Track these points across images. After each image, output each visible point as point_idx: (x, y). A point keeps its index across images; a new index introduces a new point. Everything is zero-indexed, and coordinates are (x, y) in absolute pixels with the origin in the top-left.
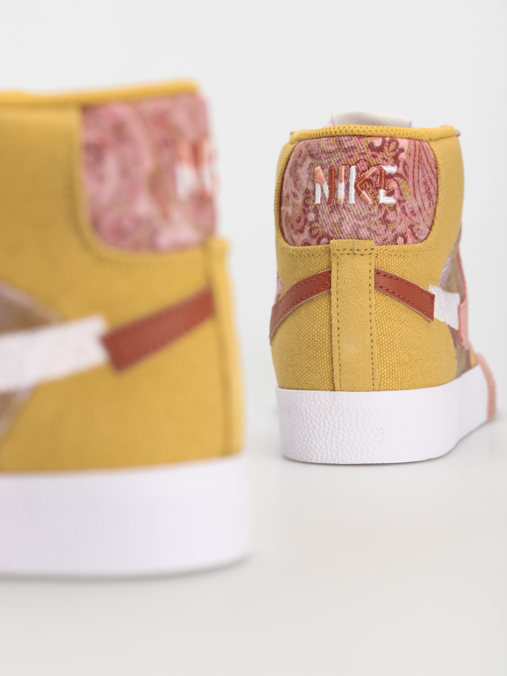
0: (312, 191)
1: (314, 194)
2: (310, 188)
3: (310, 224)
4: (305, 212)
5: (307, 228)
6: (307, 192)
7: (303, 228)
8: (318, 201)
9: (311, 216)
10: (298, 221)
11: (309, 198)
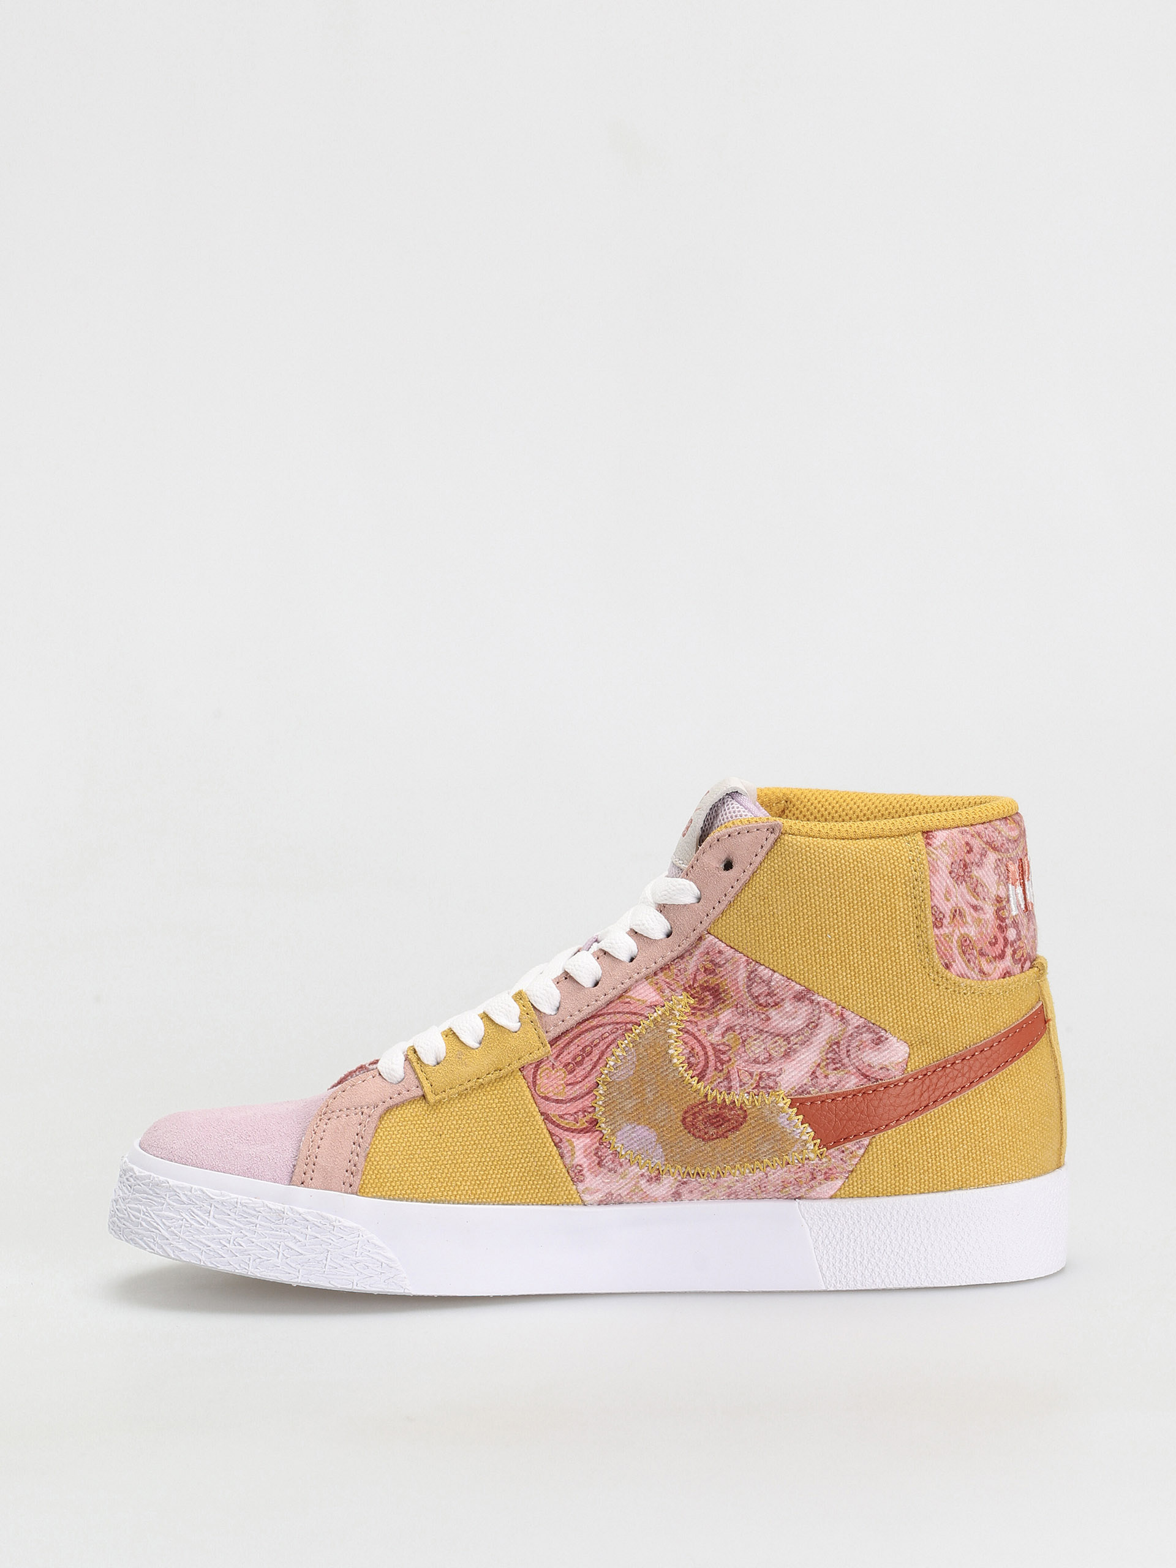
0: (1005, 898)
1: (1008, 901)
2: (1003, 894)
3: (1012, 945)
4: (1002, 929)
5: (1009, 951)
6: (999, 900)
7: (1003, 952)
8: (1014, 913)
9: (1011, 934)
10: (993, 944)
11: (1003, 908)
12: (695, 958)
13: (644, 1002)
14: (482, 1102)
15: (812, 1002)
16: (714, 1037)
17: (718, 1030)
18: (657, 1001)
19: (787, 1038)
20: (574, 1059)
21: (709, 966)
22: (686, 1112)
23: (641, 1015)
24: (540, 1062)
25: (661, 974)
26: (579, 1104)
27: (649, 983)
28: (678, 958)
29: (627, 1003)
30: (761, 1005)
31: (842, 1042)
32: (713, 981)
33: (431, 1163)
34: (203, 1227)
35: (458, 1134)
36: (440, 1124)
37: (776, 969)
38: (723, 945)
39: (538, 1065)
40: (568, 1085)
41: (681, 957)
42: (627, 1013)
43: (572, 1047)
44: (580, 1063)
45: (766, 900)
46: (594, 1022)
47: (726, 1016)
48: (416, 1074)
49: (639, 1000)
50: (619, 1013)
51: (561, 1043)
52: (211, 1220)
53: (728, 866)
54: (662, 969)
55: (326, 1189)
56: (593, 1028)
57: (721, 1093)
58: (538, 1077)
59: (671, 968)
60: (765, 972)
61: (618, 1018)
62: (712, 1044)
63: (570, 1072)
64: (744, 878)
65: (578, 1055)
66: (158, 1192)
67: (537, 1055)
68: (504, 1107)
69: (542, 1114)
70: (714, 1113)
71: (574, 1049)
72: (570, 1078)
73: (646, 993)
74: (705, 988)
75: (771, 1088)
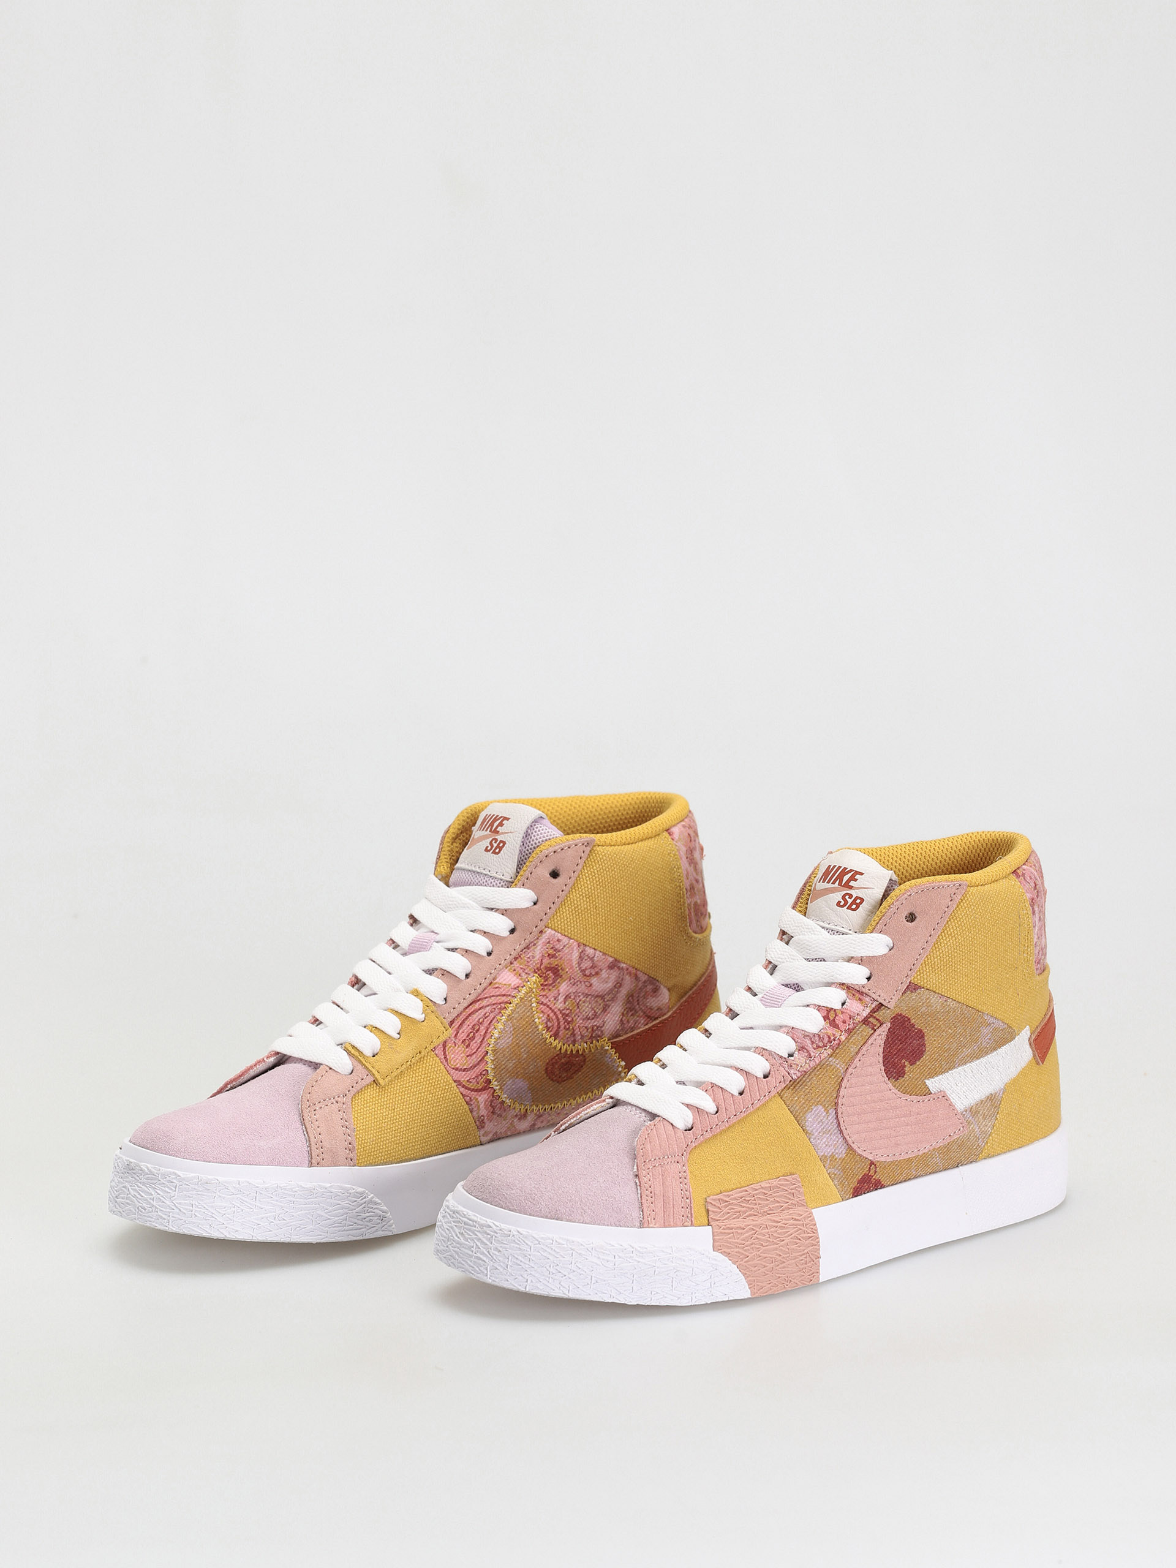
12: (539, 948)
13: (510, 985)
14: (413, 1079)
15: (619, 967)
16: (560, 1005)
17: (561, 999)
18: (518, 983)
19: (602, 997)
20: (468, 1036)
21: (551, 952)
22: (548, 1064)
23: (509, 995)
24: (445, 1042)
25: (515, 962)
26: (477, 1070)
27: (509, 970)
28: (525, 948)
29: (497, 988)
30: (585, 975)
31: (635, 995)
32: (554, 962)
33: (393, 1132)
34: (252, 1210)
35: (404, 1107)
36: (391, 1101)
37: (596, 948)
38: (559, 935)
39: (444, 1044)
40: (468, 1056)
41: (528, 947)
42: (499, 995)
43: (465, 1027)
44: (473, 1038)
45: (591, 898)
46: (477, 1006)
47: (564, 987)
48: (363, 1065)
49: (505, 985)
50: (493, 996)
51: (456, 1025)
52: (258, 1204)
53: (555, 874)
54: (516, 959)
55: (335, 1166)
56: (476, 1011)
57: (569, 1045)
58: (447, 1053)
59: (522, 956)
60: (590, 951)
61: (493, 1000)
62: (559, 1010)
63: (467, 1047)
64: (570, 882)
65: (471, 1032)
66: (208, 1188)
67: (442, 1038)
68: (429, 1080)
69: (455, 1081)
70: (565, 1061)
71: (466, 1029)
72: (469, 1051)
73: (508, 978)
74: (548, 969)
75: (599, 1036)
